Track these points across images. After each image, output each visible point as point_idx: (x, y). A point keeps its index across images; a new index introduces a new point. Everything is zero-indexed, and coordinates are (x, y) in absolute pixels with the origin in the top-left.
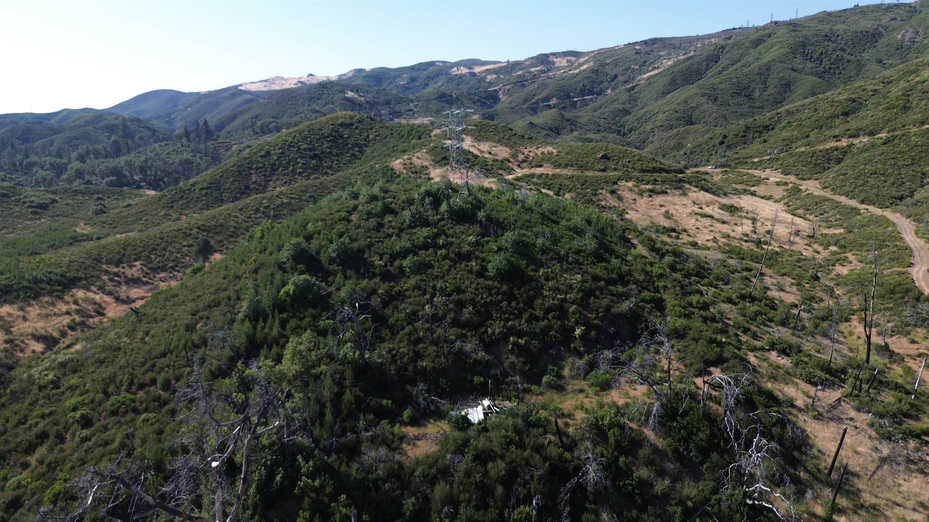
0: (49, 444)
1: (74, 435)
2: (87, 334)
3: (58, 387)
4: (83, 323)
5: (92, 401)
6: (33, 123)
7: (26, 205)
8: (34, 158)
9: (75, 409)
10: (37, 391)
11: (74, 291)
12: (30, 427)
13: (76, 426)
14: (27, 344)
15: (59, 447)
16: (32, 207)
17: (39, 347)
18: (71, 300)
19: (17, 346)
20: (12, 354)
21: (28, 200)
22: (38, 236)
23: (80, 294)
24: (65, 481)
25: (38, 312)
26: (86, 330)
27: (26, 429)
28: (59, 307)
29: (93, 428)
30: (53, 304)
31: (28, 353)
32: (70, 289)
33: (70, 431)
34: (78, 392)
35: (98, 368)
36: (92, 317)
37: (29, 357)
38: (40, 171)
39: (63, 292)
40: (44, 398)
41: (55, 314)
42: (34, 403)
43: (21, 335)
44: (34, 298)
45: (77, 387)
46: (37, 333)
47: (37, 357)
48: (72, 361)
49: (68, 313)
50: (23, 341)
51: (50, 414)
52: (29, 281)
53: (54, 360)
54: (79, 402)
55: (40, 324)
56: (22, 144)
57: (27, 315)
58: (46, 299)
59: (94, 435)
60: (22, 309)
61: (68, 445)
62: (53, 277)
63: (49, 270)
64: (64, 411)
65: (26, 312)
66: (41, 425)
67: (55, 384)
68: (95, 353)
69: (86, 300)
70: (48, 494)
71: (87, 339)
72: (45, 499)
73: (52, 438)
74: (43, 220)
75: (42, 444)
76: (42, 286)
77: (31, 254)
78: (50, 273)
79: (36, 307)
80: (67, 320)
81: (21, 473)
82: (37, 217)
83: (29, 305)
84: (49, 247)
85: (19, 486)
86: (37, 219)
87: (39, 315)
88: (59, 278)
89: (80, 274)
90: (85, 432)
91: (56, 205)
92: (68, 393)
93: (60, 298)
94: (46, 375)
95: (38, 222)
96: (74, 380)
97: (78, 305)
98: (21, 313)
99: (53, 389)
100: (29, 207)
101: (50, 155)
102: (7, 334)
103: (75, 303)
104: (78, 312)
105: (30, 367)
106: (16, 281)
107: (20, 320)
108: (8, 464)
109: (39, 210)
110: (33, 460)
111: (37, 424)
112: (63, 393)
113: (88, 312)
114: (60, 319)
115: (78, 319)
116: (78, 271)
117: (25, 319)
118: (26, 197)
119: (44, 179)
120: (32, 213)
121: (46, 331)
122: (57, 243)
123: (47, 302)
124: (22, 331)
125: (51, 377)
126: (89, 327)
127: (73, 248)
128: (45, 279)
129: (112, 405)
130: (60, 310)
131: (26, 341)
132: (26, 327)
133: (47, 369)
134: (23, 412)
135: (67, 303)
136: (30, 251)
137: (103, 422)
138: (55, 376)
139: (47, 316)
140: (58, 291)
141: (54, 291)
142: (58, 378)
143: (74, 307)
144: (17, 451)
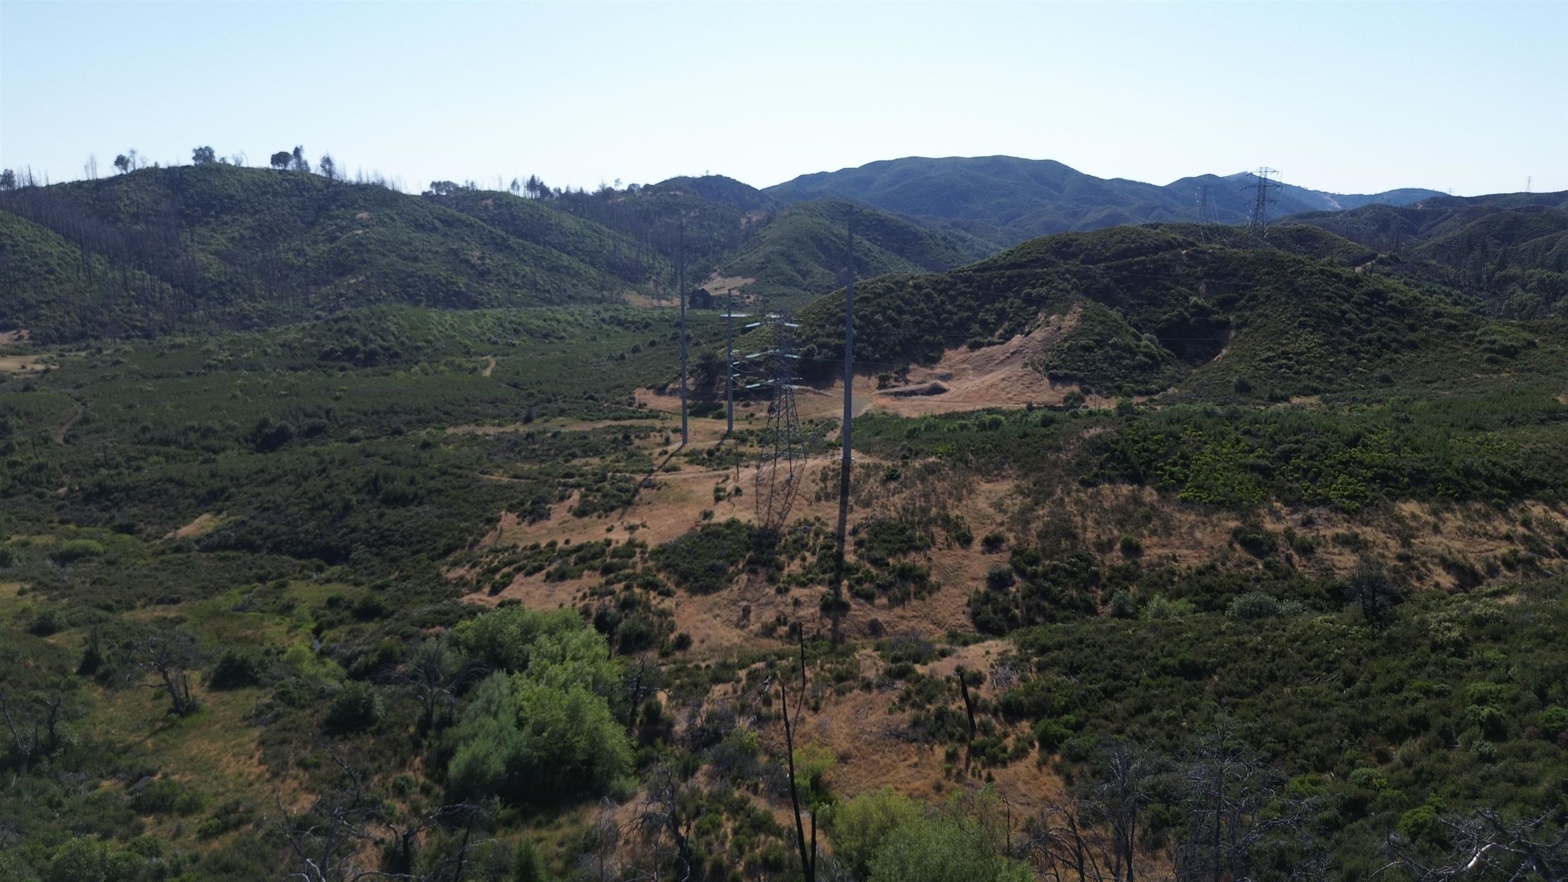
0: (1427, 740)
1: (1469, 743)
2: (1533, 583)
3: (1463, 656)
4: (1530, 562)
5: (1515, 700)
6: (1527, 210)
7: (1482, 347)
8: (1514, 270)
9: (1481, 701)
10: (1427, 649)
11: (1527, 502)
12: (1404, 702)
13: (1476, 729)
14: (1429, 570)
15: (1442, 751)
16: (1491, 351)
17: (1447, 580)
18: (1519, 517)
19: (1414, 568)
20: (1404, 579)
21: (1487, 338)
22: (1489, 400)
23: (1537, 510)
24: (1438, 810)
25: (1460, 523)
26: (1532, 574)
27: (1397, 701)
28: (1496, 523)
29: (1503, 745)
30: (1487, 517)
31: (1428, 585)
32: (1521, 498)
33: (1465, 734)
34: (1493, 674)
35: (1538, 646)
36: (1549, 555)
37: (1428, 591)
38: (1520, 292)
39: (1508, 500)
40: (1436, 664)
41: (1485, 534)
42: (1419, 666)
43: (1425, 553)
44: (1457, 500)
45: (1493, 666)
46: (1449, 557)
47: (1440, 596)
48: (1497, 619)
49: (1508, 538)
50: (1424, 564)
51: (1440, 694)
52: (1457, 471)
53: (1467, 609)
54: (1491, 692)
55: (1458, 545)
56: (1500, 245)
57: (1440, 524)
58: (1477, 506)
59: (1503, 757)
60: (1435, 513)
61: (1457, 755)
62: (1498, 472)
63: (1494, 459)
64: (1463, 699)
65: (1441, 519)
66: (1422, 705)
67: (1460, 648)
68: (1539, 620)
69: (1546, 524)
70: (1407, 818)
71: (1531, 591)
72: (1401, 823)
73: (1433, 733)
74: (1505, 375)
75: (1416, 735)
76: (1476, 483)
77: (1471, 428)
78: (1495, 464)
79: (1459, 515)
80: (1504, 549)
81: (1375, 767)
82: (1496, 367)
83: (1449, 510)
84: (1503, 421)
85: (1367, 784)
86: (1494, 373)
87: (1459, 528)
88: (1507, 475)
89: (1546, 477)
90: (1489, 747)
91: (1533, 351)
92: (1476, 671)
93: (1502, 510)
94: (1449, 629)
95: (1495, 377)
96: (1492, 653)
97: (1529, 529)
98: (1432, 519)
99: (1453, 655)
100: (1485, 350)
101: (1542, 265)
102: (1403, 546)
103: (1526, 524)
104: (1526, 540)
105: (1426, 608)
106: (1437, 466)
107: (1428, 530)
108: (1361, 743)
109: (1500, 357)
110: (1397, 754)
111: (1415, 701)
112: (1468, 668)
113: (1544, 546)
114: (1493, 544)
115: (1523, 551)
116: (1544, 470)
117: (1436, 530)
118: (1484, 333)
119: (1523, 306)
120: (1490, 361)
121: (1465, 558)
122: (1517, 416)
123: (1478, 511)
124: (1429, 547)
125: (1455, 634)
126: (1539, 571)
127: (1544, 430)
128: (1484, 472)
129: (1549, 720)
130: (1495, 529)
131: (1430, 566)
132: (1435, 543)
133: (1451, 620)
134: (1399, 674)
135: (1511, 521)
136: (1471, 422)
137: (1524, 742)
138: (1462, 635)
139: (1473, 533)
140: (1500, 496)
141: (1494, 496)
142: (1467, 640)
143: (1521, 530)
144: (1377, 730)
